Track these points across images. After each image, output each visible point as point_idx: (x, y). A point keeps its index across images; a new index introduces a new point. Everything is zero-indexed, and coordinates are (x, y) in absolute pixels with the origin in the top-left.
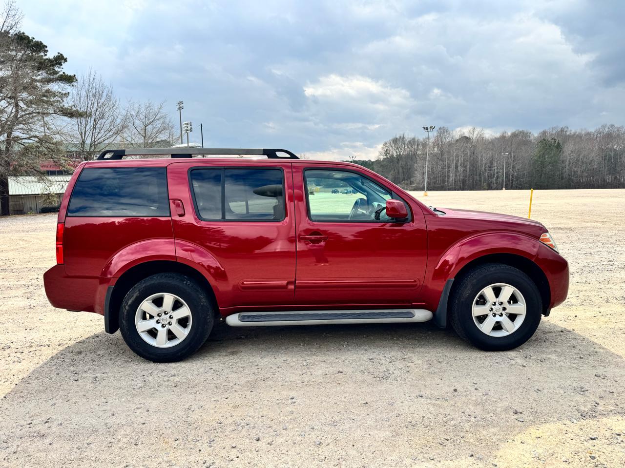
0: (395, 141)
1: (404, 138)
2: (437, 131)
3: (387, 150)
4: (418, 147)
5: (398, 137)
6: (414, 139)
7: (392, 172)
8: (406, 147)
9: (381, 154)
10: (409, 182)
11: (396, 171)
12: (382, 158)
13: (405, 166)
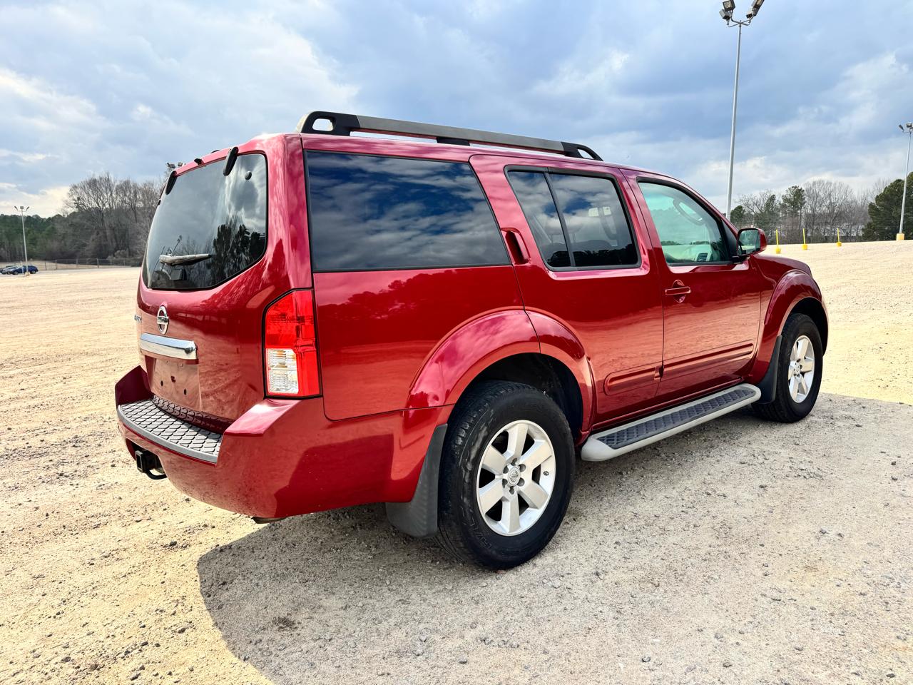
0: (93, 184)
1: (108, 180)
2: (166, 172)
3: (79, 199)
4: (135, 196)
5: (97, 178)
6: (127, 183)
7: (94, 236)
8: (114, 195)
9: (68, 205)
10: (127, 252)
11: (101, 234)
12: (71, 210)
13: (118, 225)
